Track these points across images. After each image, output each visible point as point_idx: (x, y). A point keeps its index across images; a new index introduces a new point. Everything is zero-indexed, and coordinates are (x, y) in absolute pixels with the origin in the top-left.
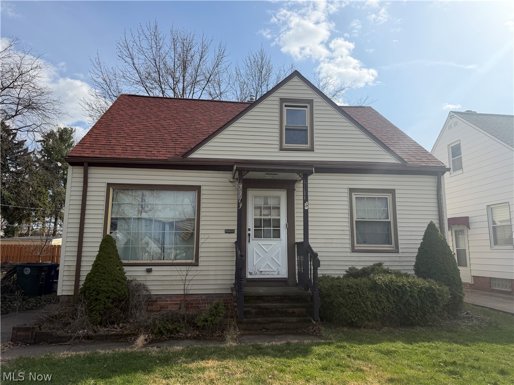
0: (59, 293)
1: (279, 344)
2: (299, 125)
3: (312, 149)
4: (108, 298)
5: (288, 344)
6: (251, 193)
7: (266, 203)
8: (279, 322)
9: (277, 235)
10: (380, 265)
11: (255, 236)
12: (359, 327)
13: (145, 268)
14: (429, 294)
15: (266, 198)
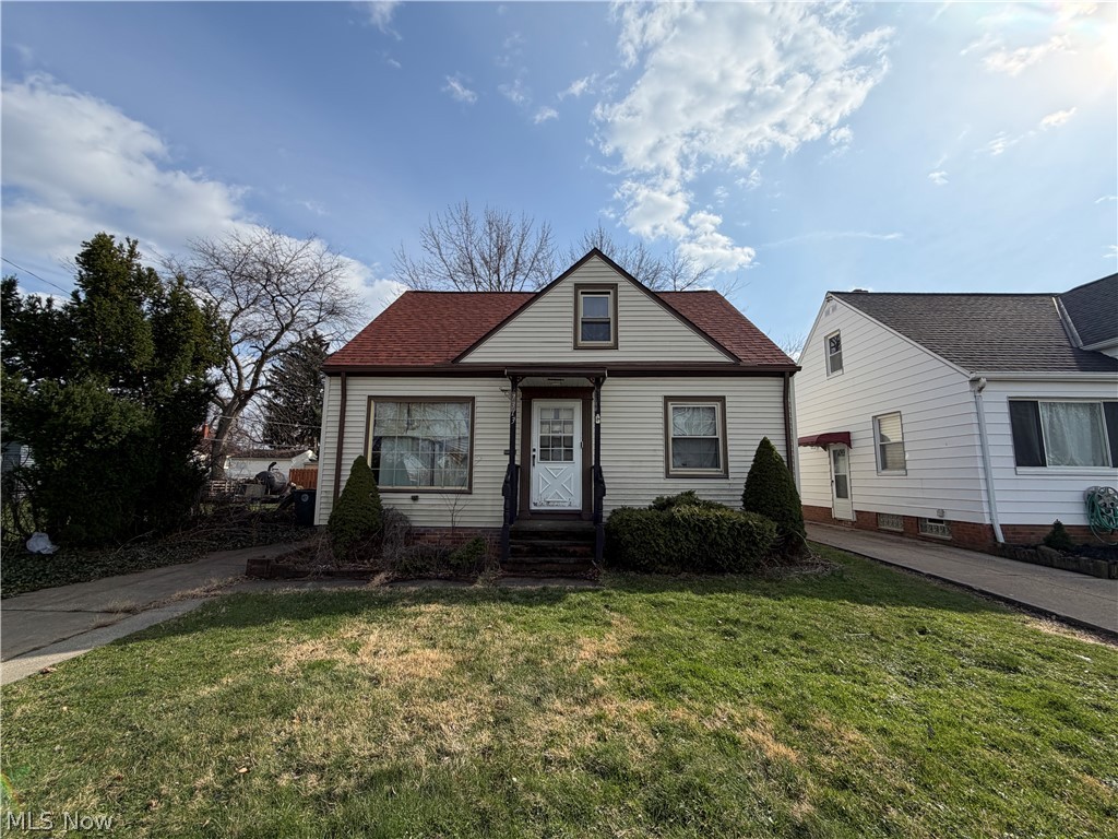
0: (316, 523)
1: (533, 588)
2: (599, 316)
3: (615, 347)
4: (357, 528)
5: (544, 589)
6: (537, 405)
7: (557, 417)
8: (552, 562)
9: (569, 456)
10: (690, 493)
11: (541, 459)
12: (649, 572)
13: (410, 495)
14: (744, 532)
15: (557, 411)
